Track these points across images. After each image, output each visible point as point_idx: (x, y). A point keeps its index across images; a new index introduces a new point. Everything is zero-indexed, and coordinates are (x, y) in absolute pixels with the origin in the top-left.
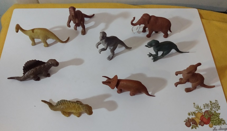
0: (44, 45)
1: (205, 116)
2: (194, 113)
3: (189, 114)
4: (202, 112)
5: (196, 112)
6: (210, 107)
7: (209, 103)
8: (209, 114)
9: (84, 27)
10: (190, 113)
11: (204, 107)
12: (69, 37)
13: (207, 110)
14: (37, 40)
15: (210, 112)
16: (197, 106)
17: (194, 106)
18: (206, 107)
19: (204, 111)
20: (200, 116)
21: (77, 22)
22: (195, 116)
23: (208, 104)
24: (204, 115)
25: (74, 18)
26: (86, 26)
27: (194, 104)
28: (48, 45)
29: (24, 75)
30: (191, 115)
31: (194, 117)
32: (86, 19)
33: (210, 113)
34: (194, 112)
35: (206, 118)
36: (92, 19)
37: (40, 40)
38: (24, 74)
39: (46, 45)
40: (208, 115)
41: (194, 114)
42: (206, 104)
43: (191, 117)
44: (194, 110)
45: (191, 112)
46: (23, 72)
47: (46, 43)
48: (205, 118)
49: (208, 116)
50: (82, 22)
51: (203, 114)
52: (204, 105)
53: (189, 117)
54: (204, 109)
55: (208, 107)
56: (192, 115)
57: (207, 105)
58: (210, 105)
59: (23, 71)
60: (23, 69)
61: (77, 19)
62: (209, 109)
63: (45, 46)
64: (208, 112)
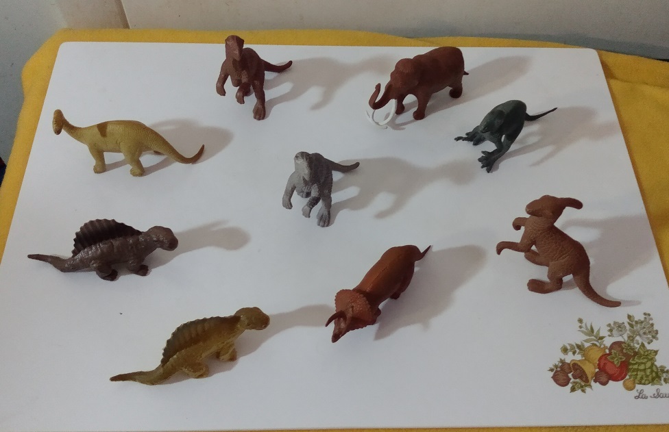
0: (131, 171)
1: (613, 358)
2: (578, 346)
3: (565, 350)
4: (604, 345)
5: (587, 345)
6: (628, 332)
7: (626, 320)
8: (624, 351)
9: (261, 97)
10: (569, 348)
11: (611, 331)
12: (203, 146)
13: (620, 339)
14: (109, 157)
15: (629, 345)
16: (589, 328)
17: (581, 327)
18: (615, 332)
19: (608, 342)
20: (596, 355)
21: (244, 80)
22: (583, 355)
23: (623, 323)
24: (610, 354)
25: (236, 70)
26: (269, 94)
27: (580, 321)
28: (142, 171)
29: (73, 257)
30: (570, 354)
31: (578, 357)
32: (268, 75)
33: (627, 349)
34: (580, 344)
35: (616, 363)
36: (285, 75)
37: (120, 157)
38: (75, 253)
39: (138, 171)
40: (621, 354)
41: (578, 351)
42: (615, 323)
43: (569, 358)
44: (579, 338)
45: (571, 345)
46: (74, 248)
47: (139, 164)
48: (613, 363)
49: (621, 358)
50: (256, 82)
51: (607, 351)
52: (609, 325)
53: (563, 356)
54: (609, 336)
55: (621, 331)
56: (574, 353)
57: (620, 327)
58: (628, 327)
59: (75, 245)
60: (75, 240)
61: (244, 72)
62: (624, 338)
63: (134, 174)
64: (623, 345)
